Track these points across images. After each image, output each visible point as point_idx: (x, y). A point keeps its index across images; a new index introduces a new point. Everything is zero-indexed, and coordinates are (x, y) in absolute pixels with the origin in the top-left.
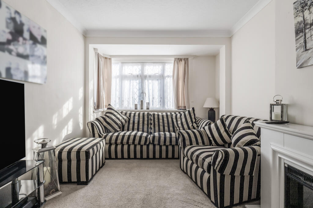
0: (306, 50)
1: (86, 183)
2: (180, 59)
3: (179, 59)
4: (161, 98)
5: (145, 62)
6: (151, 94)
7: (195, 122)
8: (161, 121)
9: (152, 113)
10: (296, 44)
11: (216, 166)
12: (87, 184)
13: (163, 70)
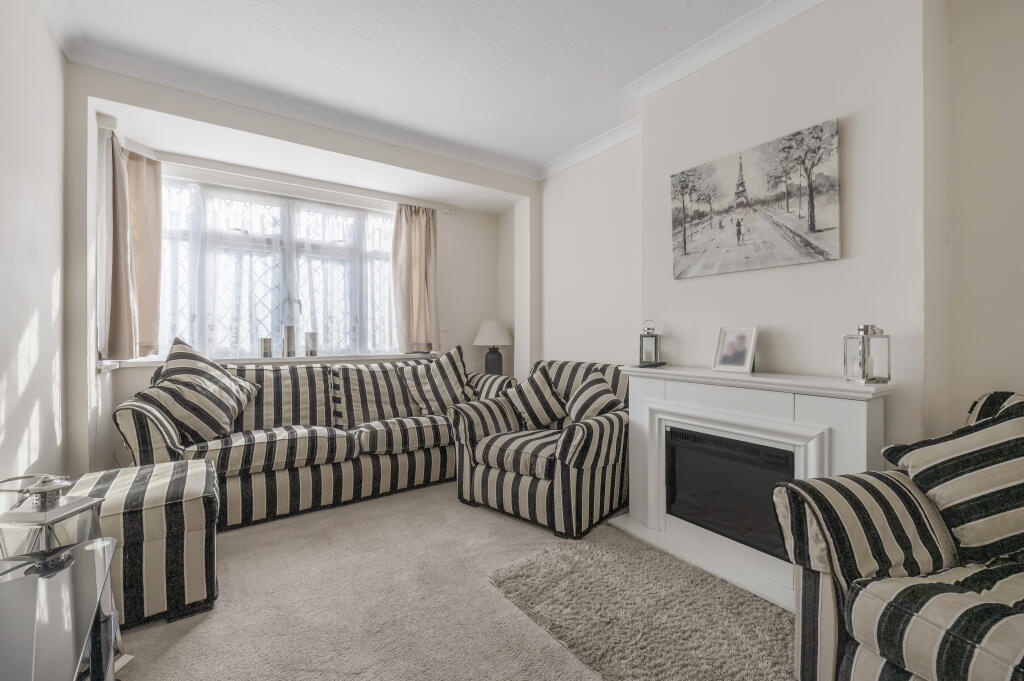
0: (686, 254)
1: (206, 605)
2: (413, 209)
3: (411, 207)
4: (356, 318)
5: (300, 199)
6: (319, 304)
7: (468, 384)
8: (369, 388)
9: (337, 367)
10: (674, 240)
11: (569, 457)
12: (210, 608)
13: (359, 232)
